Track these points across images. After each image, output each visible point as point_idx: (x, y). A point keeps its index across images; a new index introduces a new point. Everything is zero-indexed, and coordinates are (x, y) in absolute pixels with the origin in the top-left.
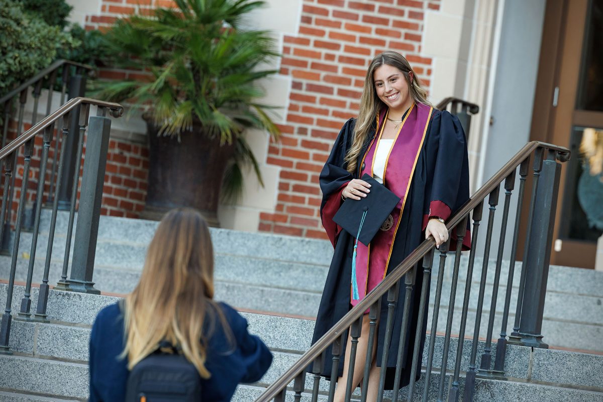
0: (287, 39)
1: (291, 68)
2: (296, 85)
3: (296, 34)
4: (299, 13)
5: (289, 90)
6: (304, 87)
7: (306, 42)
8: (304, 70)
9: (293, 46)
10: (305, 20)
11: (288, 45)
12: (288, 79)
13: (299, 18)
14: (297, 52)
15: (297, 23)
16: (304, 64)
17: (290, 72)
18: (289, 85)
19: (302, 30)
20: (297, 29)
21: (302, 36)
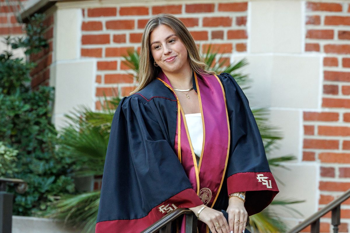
0: (308, 116)
1: (318, 152)
2: (326, 172)
3: (319, 109)
4: (320, 82)
5: (318, 178)
6: (337, 173)
7: (334, 117)
8: (336, 151)
9: (316, 124)
10: (330, 90)
11: (309, 123)
12: (316, 165)
13: (321, 89)
14: (323, 131)
15: (320, 95)
16: (334, 144)
17: (317, 156)
18: (318, 172)
19: (326, 103)
20: (320, 102)
21: (327, 110)
